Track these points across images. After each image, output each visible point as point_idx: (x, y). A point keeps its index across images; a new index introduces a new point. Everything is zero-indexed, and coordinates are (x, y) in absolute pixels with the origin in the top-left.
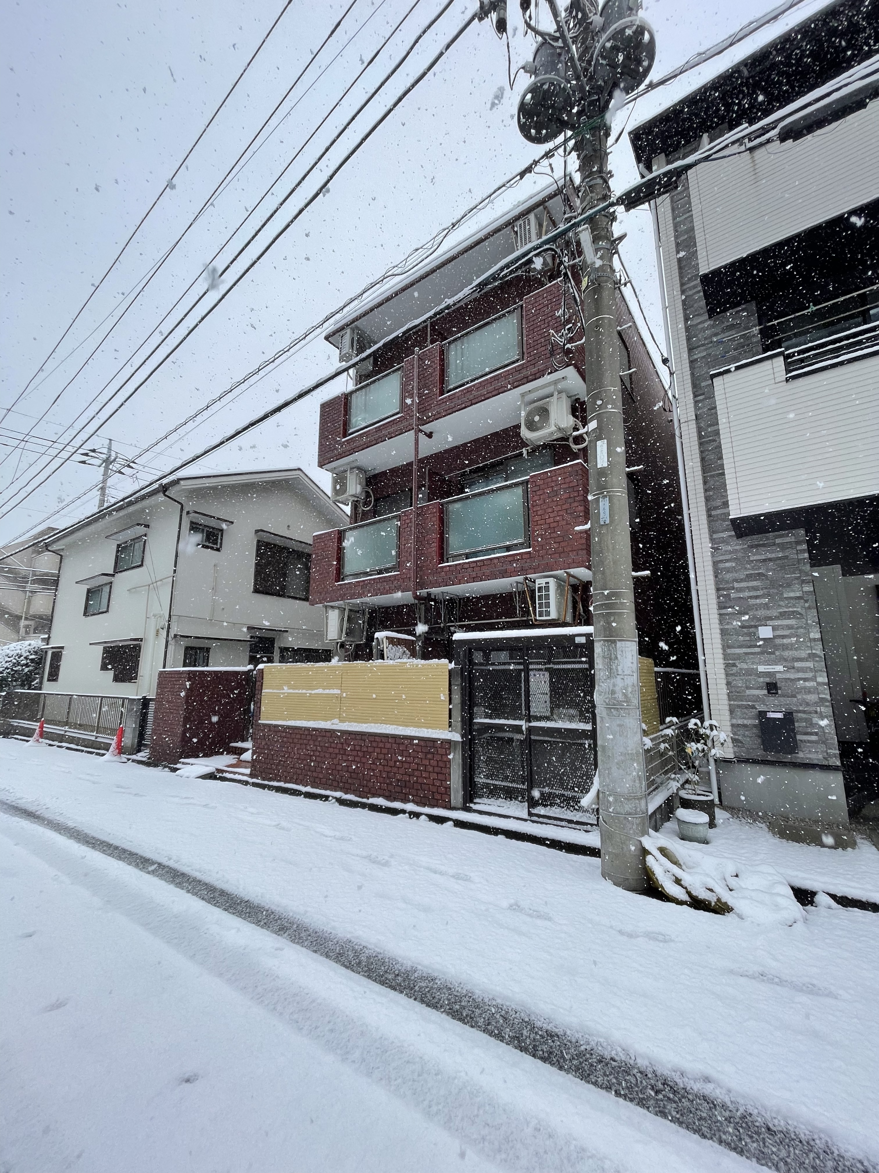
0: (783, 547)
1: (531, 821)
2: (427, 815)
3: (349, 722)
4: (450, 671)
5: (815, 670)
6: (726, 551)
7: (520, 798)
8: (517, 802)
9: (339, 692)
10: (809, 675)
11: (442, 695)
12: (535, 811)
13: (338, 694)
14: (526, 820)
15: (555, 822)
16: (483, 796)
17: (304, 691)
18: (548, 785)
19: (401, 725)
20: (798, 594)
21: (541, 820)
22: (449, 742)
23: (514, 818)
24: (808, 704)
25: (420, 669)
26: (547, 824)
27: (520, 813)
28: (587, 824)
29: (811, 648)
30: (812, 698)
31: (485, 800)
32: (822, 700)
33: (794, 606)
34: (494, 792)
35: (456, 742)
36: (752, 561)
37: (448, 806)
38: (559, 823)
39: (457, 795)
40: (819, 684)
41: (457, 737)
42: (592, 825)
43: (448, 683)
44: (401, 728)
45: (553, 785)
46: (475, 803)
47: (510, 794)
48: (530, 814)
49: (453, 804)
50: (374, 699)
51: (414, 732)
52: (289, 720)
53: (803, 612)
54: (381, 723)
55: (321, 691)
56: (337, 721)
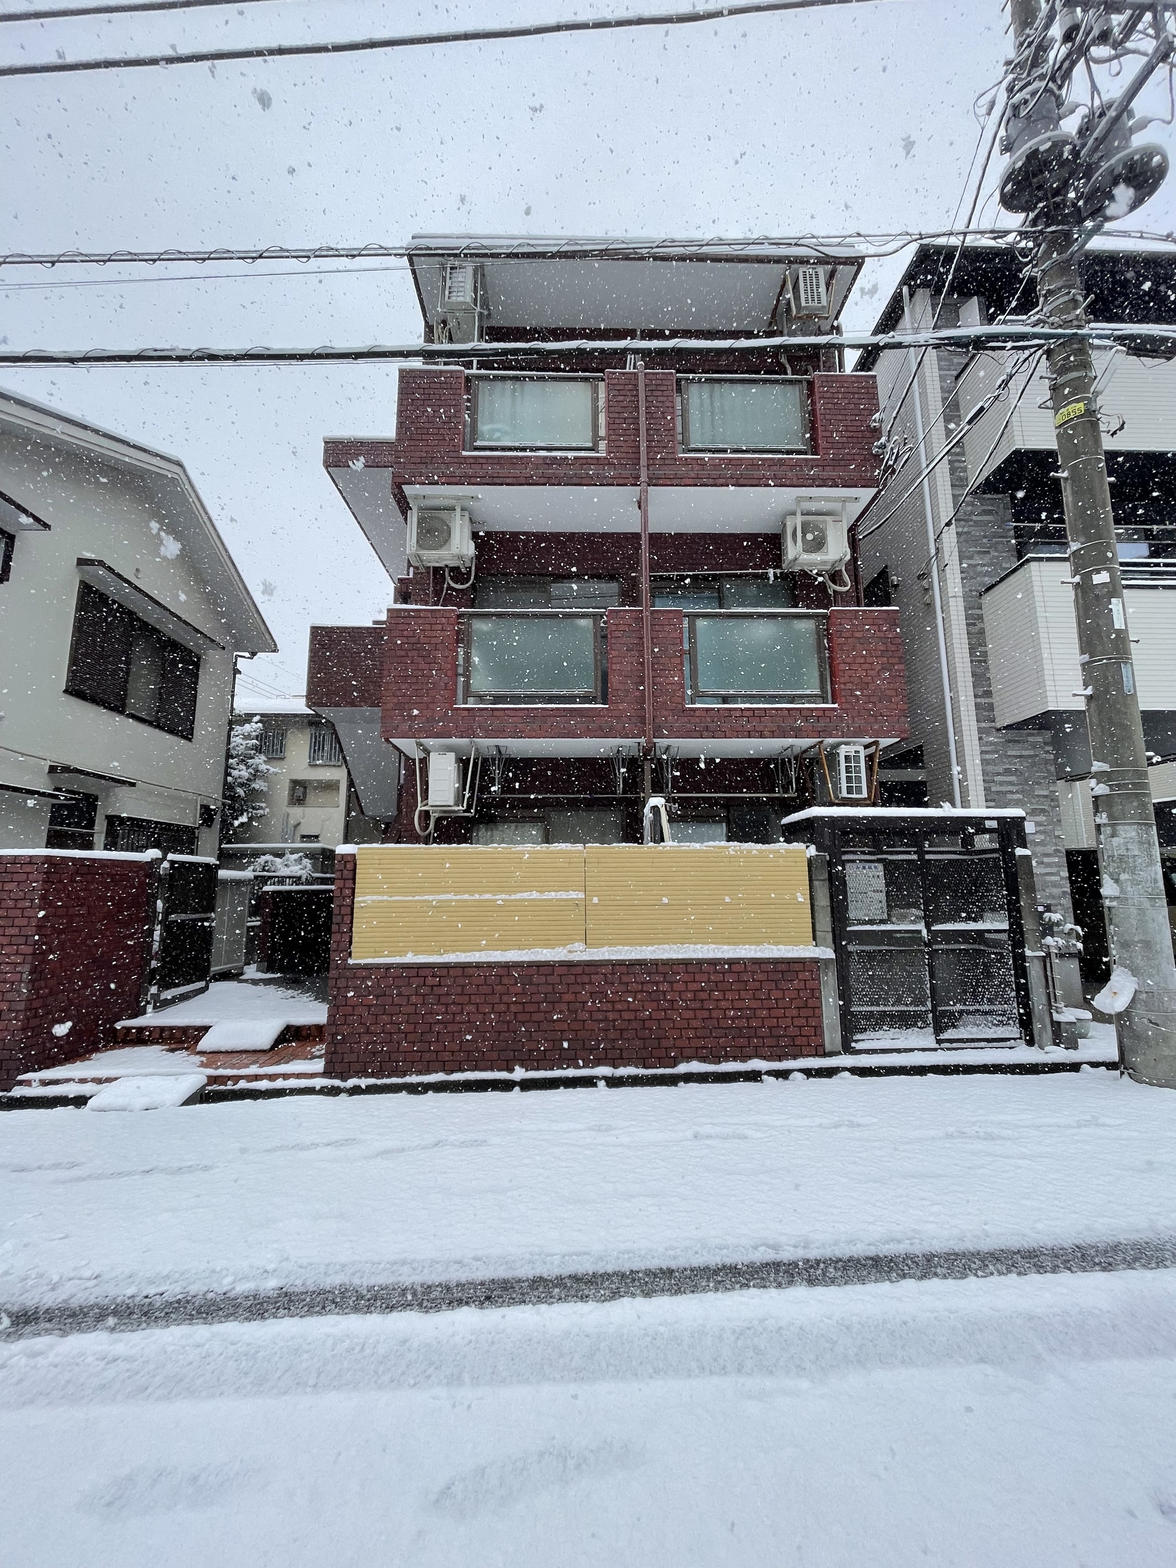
0: (1034, 747)
1: (942, 1049)
2: (800, 1070)
3: (610, 945)
4: (810, 862)
5: (1057, 865)
6: (987, 742)
7: (919, 1024)
8: (916, 1029)
9: (581, 895)
10: (1054, 870)
11: (799, 894)
12: (942, 1036)
13: (580, 900)
14: (935, 1050)
15: (972, 1045)
16: (865, 1030)
17: (488, 896)
18: (959, 1001)
19: (723, 944)
20: (1046, 793)
21: (955, 1045)
22: (815, 961)
23: (919, 1050)
24: (1054, 898)
25: (755, 856)
26: (963, 1049)
27: (925, 1042)
28: (1009, 1039)
29: (1056, 845)
30: (1056, 891)
31: (869, 1034)
32: (1064, 892)
33: (1042, 804)
34: (879, 1021)
35: (827, 961)
36: (1010, 756)
37: (821, 1052)
38: (976, 1044)
39: (832, 1036)
40: (1062, 878)
41: (829, 953)
42: (1015, 1039)
43: (807, 878)
44: (726, 947)
45: (966, 1000)
46: (857, 1041)
47: (905, 1021)
48: (939, 1042)
49: (828, 1048)
50: (666, 905)
51: (753, 952)
52: (446, 952)
53: (1049, 809)
54: (682, 944)
55: (535, 895)
56: (579, 946)
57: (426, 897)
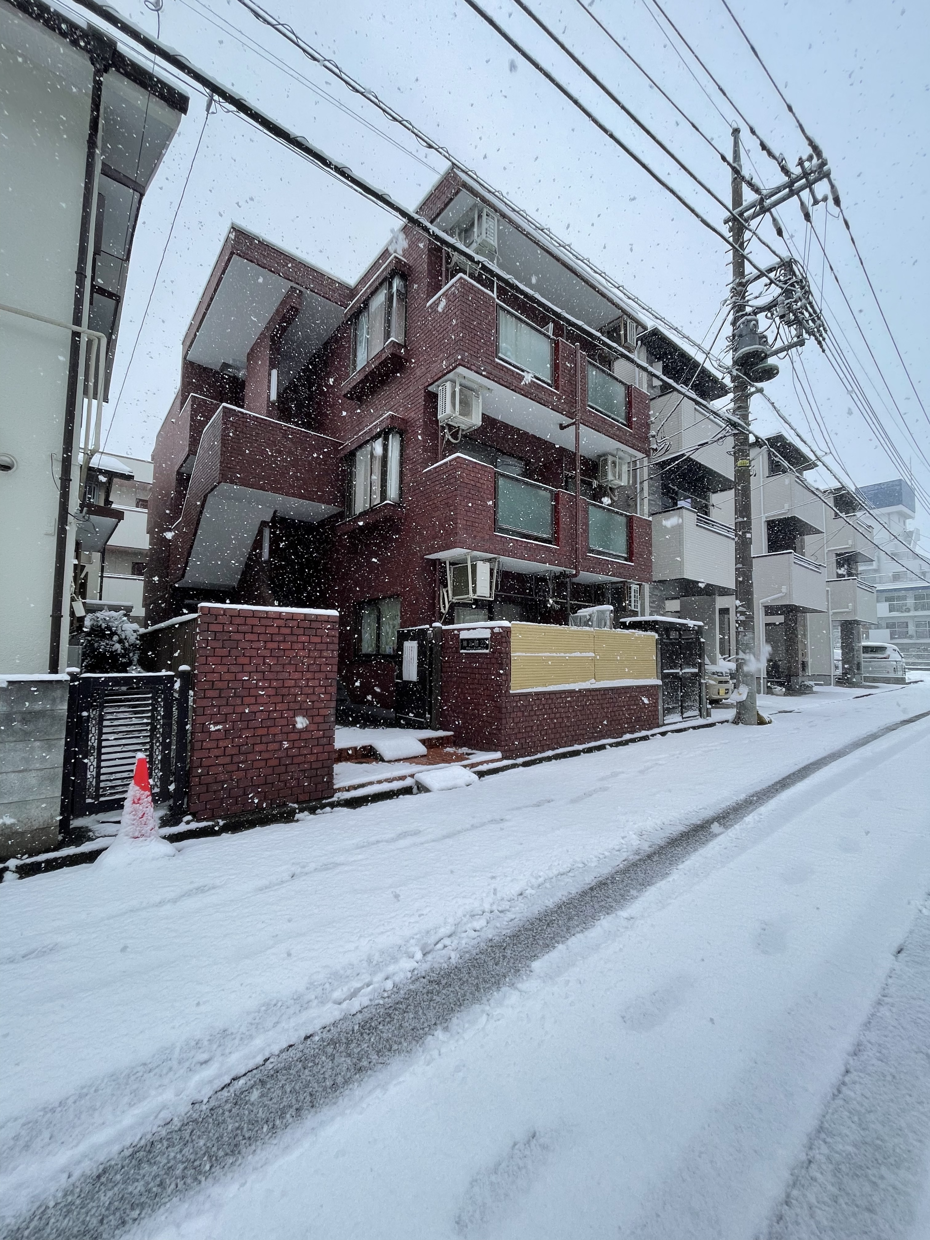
4: (656, 641)
7: (678, 712)
8: (676, 714)
11: (654, 656)
13: (593, 657)
14: (683, 721)
15: (690, 719)
16: (668, 714)
17: (562, 654)
21: (686, 719)
22: (657, 686)
27: (680, 719)
31: (668, 717)
34: (669, 711)
35: (660, 685)
37: (658, 726)
39: (661, 718)
41: (660, 682)
43: (656, 647)
46: (665, 720)
47: (675, 711)
48: (683, 718)
49: (659, 723)
50: (619, 660)
55: (578, 654)
56: (593, 681)
57: (540, 654)
